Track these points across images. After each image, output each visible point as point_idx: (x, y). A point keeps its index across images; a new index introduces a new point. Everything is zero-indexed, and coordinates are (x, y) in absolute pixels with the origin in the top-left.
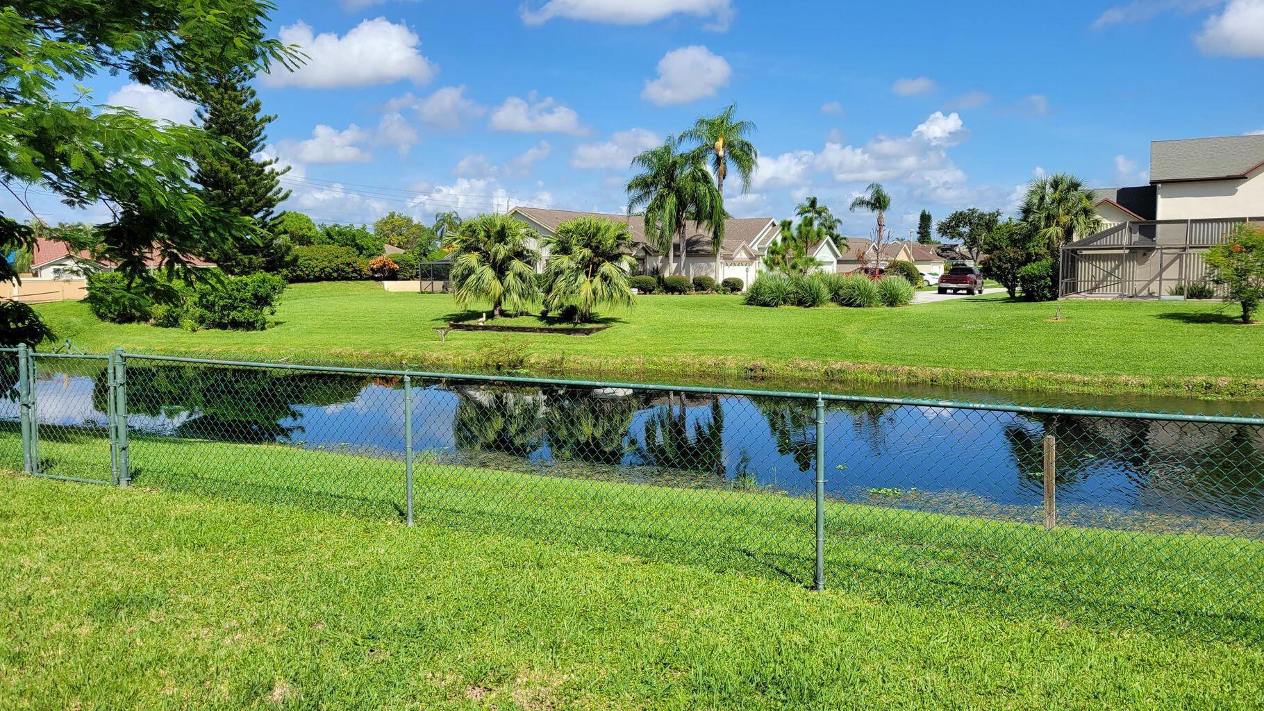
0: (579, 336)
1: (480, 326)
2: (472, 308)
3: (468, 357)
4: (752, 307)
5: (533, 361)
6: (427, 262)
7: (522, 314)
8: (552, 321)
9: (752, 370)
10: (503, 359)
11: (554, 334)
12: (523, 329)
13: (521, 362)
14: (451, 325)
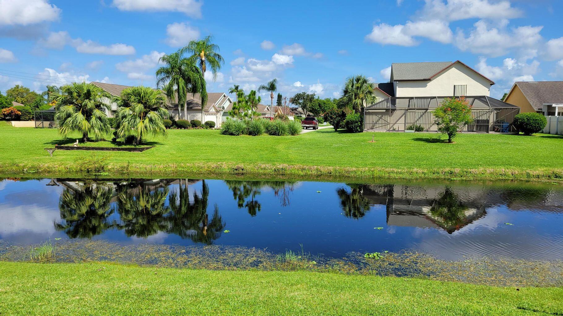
0: (136, 153)
1: (75, 147)
2: (70, 136)
3: (68, 166)
4: (226, 136)
5: (110, 167)
6: (39, 111)
7: (101, 140)
8: (120, 144)
9: (236, 170)
10: (92, 167)
11: (121, 151)
12: (102, 149)
13: (103, 168)
14: (56, 147)
